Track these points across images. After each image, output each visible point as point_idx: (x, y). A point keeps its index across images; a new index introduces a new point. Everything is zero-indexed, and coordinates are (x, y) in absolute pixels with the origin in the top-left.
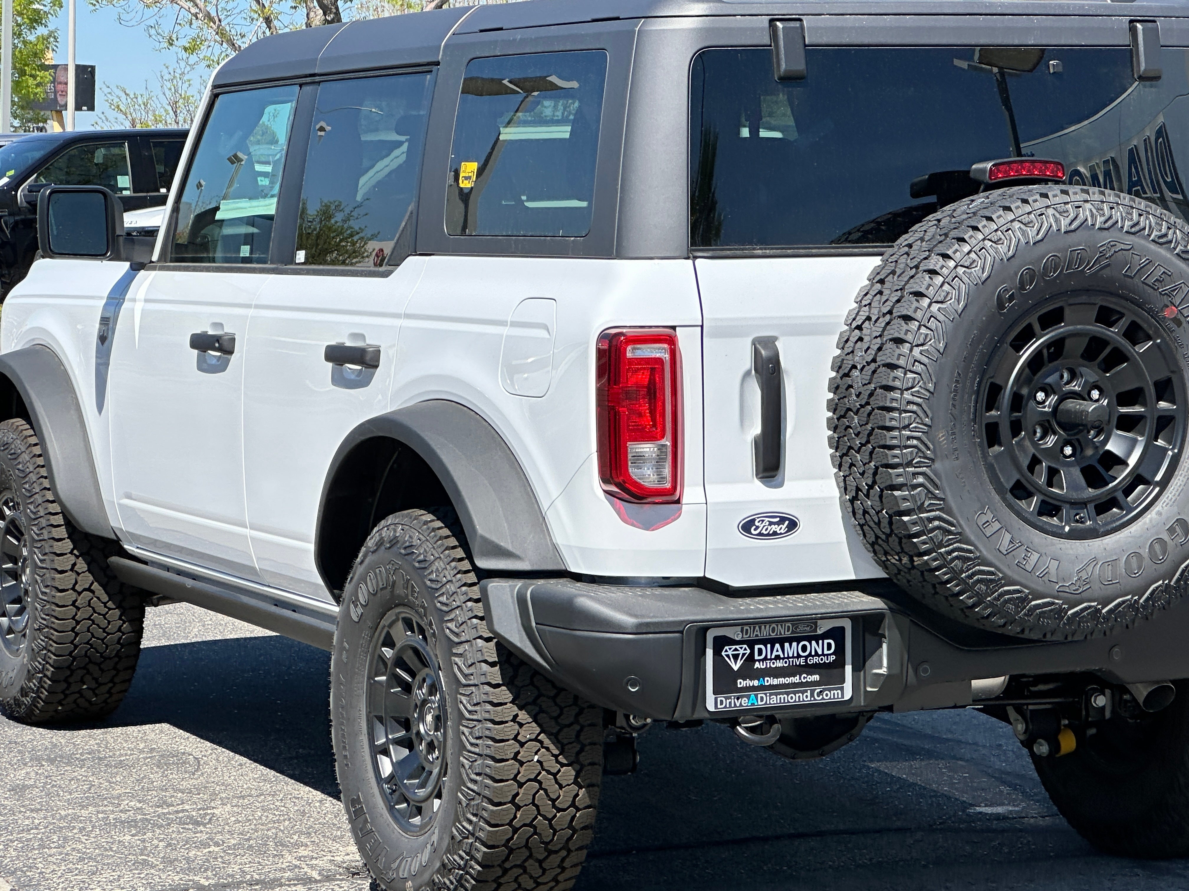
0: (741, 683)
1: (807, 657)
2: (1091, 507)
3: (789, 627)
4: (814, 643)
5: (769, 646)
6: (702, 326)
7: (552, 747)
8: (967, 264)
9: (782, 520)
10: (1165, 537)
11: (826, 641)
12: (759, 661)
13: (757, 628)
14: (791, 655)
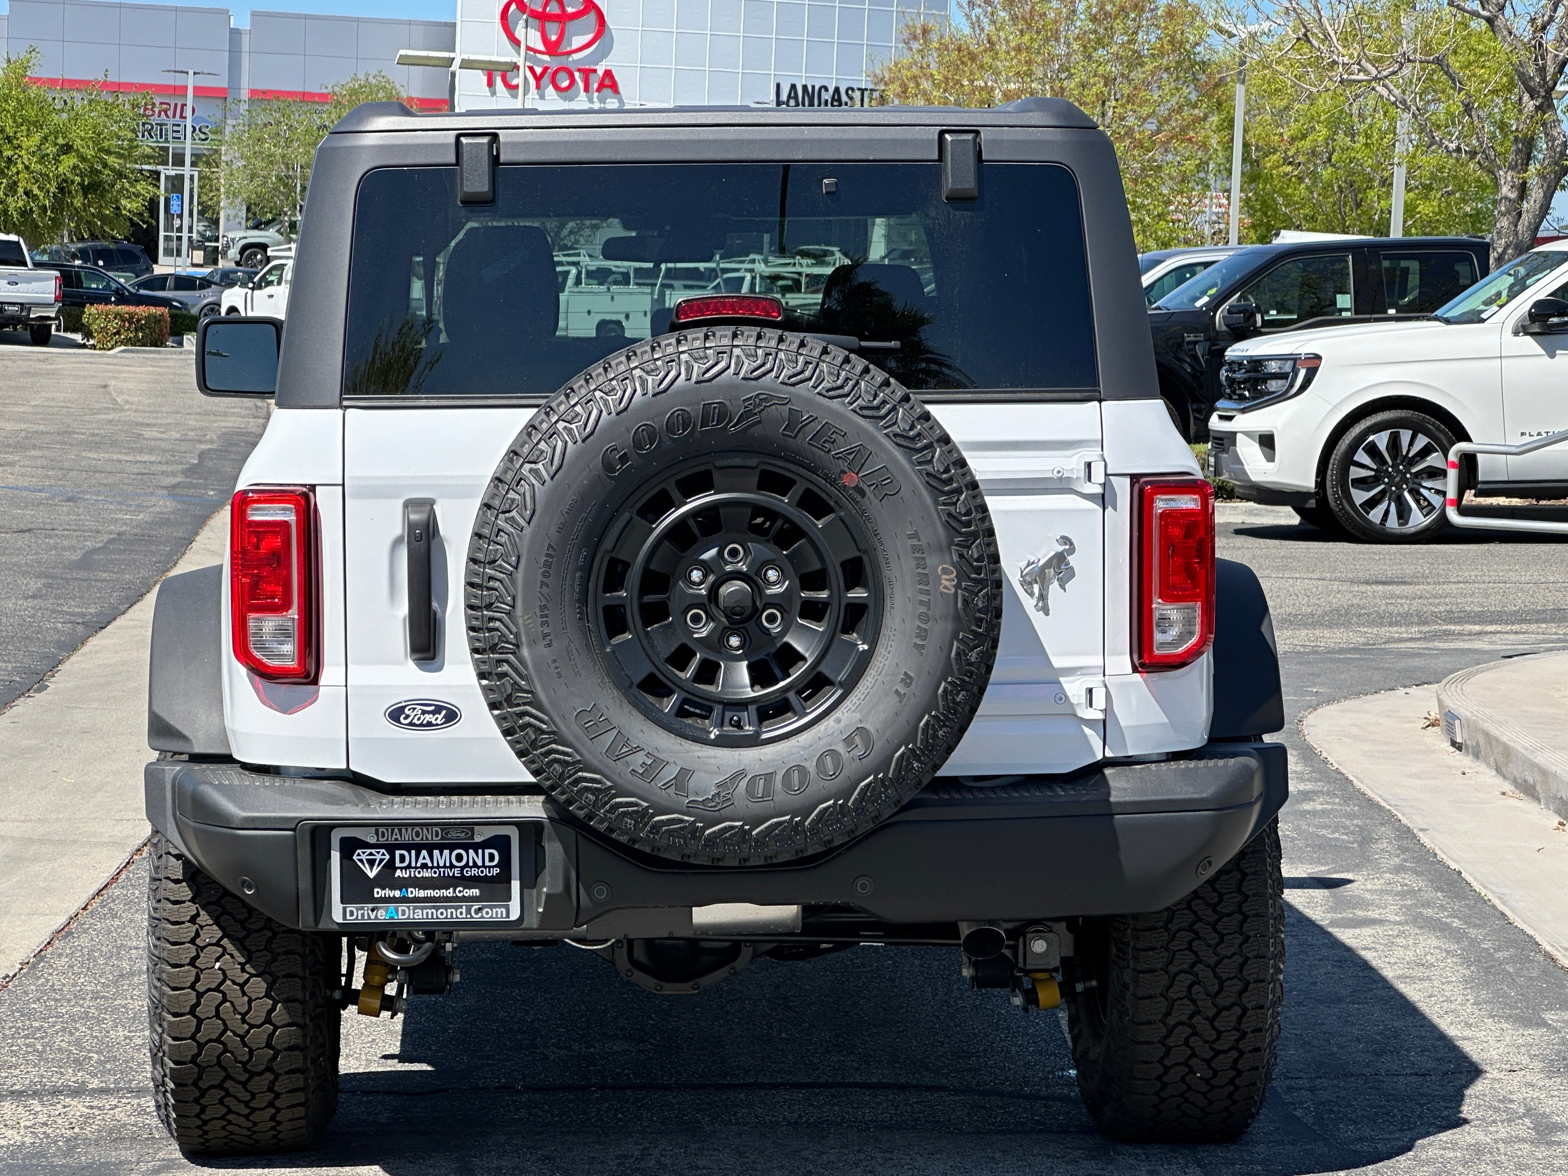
0: (378, 893)
1: (462, 868)
2: (752, 708)
3: (437, 832)
4: (471, 852)
5: (413, 852)
6: (343, 485)
7: (236, 953)
8: (569, 418)
9: (438, 710)
10: (841, 749)
11: (487, 851)
12: (401, 868)
13: (396, 831)
14: (441, 864)
